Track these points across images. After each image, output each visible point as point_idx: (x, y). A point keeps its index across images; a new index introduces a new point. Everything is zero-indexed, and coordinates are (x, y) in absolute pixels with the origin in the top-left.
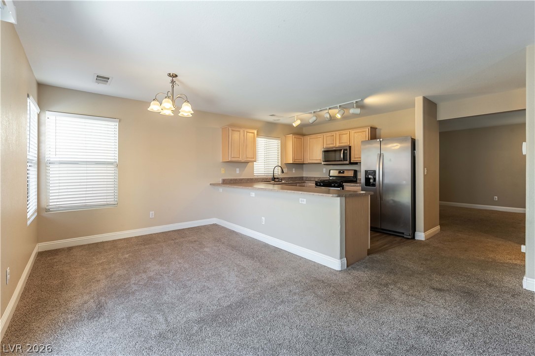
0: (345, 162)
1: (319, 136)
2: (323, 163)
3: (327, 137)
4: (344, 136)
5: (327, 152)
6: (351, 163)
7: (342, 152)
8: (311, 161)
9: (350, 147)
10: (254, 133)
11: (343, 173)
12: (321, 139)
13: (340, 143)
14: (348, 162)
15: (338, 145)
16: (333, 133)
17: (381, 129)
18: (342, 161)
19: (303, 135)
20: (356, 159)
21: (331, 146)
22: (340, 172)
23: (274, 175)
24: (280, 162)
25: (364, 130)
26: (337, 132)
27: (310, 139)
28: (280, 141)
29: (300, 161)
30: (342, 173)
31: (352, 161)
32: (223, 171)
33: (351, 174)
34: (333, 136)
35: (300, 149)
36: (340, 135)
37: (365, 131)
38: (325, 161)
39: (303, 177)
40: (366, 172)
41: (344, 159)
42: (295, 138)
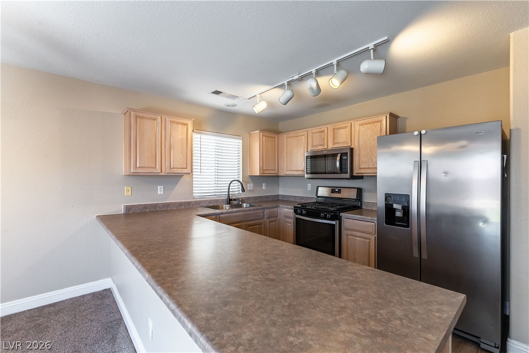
0: (343, 176)
1: (301, 134)
2: (306, 176)
3: (313, 133)
4: (342, 131)
5: (314, 158)
6: (353, 177)
7: (338, 158)
8: (288, 173)
9: (352, 150)
10: (186, 124)
11: (339, 192)
12: (304, 138)
13: (334, 144)
14: (348, 176)
15: (331, 146)
16: (324, 128)
17: (406, 118)
18: (337, 173)
19: (278, 133)
20: (363, 171)
21: (320, 148)
22: (333, 191)
23: (229, 194)
24: (241, 174)
25: (379, 119)
26: (329, 126)
27: (287, 138)
28: (241, 141)
29: (273, 172)
30: (336, 192)
31: (354, 174)
32: (127, 191)
33: (353, 195)
34: (323, 131)
35: (272, 154)
36: (334, 129)
37: (381, 121)
38: (311, 173)
39: (278, 196)
40: (388, 196)
41: (342, 170)
42: (263, 136)
